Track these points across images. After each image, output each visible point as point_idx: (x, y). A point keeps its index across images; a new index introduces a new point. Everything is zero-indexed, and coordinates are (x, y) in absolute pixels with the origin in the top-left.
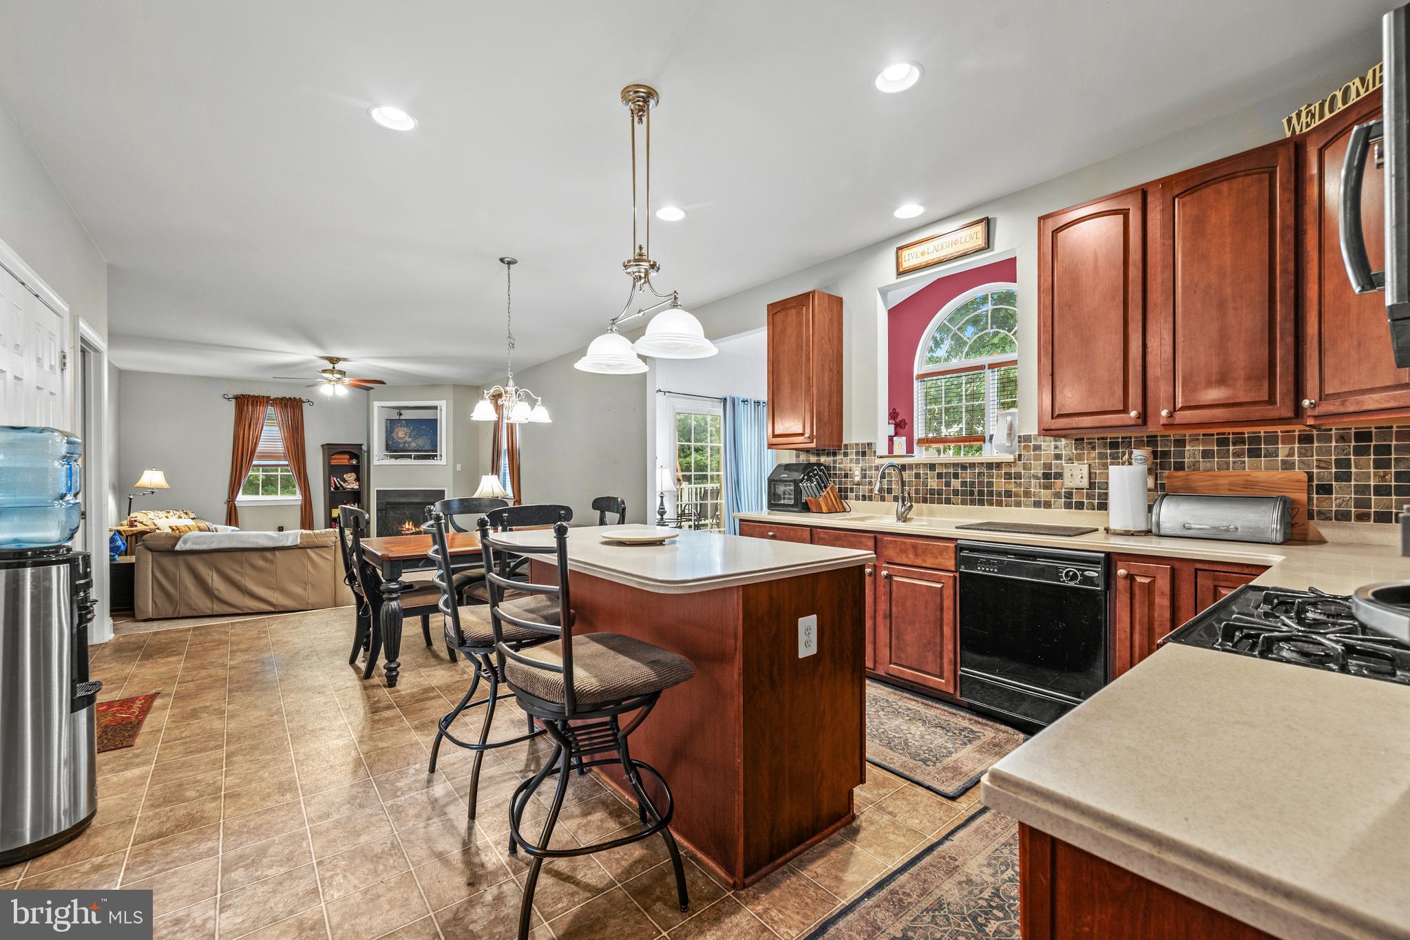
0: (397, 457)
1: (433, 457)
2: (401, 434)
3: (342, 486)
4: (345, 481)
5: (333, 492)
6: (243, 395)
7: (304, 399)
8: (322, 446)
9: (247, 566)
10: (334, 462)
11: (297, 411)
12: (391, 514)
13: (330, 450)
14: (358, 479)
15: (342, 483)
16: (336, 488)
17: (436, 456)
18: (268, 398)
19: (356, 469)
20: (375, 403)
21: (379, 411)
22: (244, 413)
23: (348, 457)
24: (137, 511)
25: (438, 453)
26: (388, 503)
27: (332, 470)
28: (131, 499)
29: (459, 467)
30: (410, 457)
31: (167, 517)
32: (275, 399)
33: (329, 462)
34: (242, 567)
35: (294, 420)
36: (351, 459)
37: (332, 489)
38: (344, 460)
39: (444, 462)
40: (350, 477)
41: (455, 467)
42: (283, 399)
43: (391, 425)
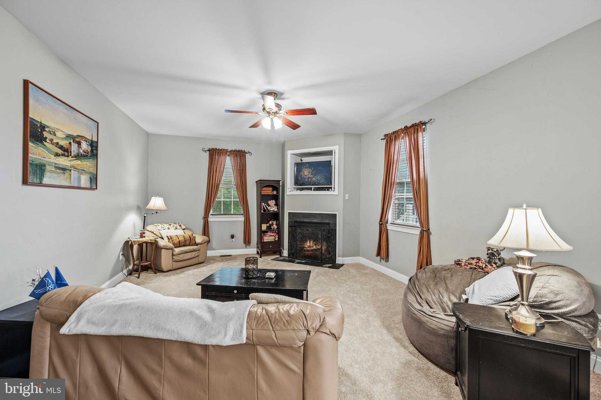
0: (302, 189)
1: (328, 189)
2: (306, 173)
3: (268, 209)
4: (269, 206)
5: (262, 213)
6: (213, 149)
7: (247, 151)
8: (257, 182)
9: (166, 363)
10: (263, 193)
11: (242, 159)
12: (299, 231)
13: (262, 184)
14: (277, 204)
15: (267, 207)
16: (264, 210)
17: (331, 188)
18: (227, 150)
19: (276, 198)
20: (288, 151)
21: (291, 157)
22: (213, 160)
23: (271, 189)
24: (152, 224)
25: (333, 186)
26: (296, 222)
27: (263, 198)
28: (145, 217)
29: (347, 196)
30: (310, 189)
31: (169, 229)
32: (231, 151)
33: (261, 193)
34: (160, 364)
35: (241, 163)
36: (273, 190)
37: (262, 211)
38: (268, 191)
39: (336, 192)
40: (272, 203)
41: (344, 196)
42: (235, 151)
43: (299, 166)
